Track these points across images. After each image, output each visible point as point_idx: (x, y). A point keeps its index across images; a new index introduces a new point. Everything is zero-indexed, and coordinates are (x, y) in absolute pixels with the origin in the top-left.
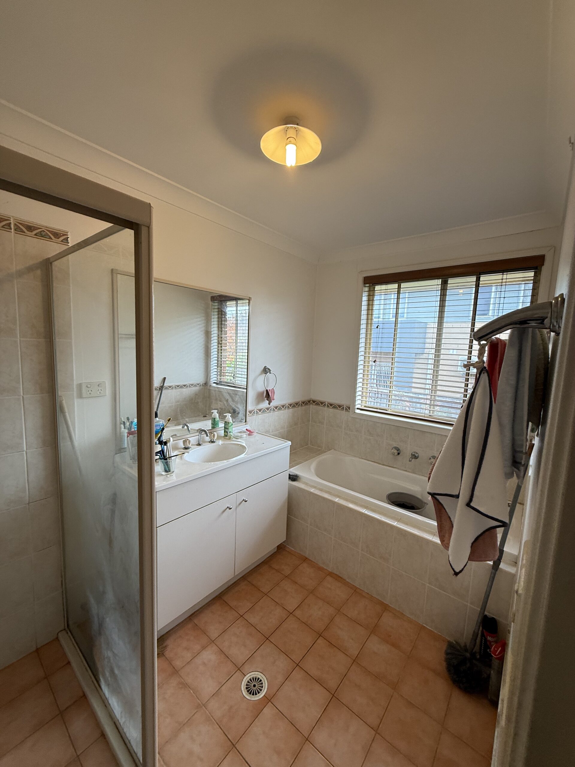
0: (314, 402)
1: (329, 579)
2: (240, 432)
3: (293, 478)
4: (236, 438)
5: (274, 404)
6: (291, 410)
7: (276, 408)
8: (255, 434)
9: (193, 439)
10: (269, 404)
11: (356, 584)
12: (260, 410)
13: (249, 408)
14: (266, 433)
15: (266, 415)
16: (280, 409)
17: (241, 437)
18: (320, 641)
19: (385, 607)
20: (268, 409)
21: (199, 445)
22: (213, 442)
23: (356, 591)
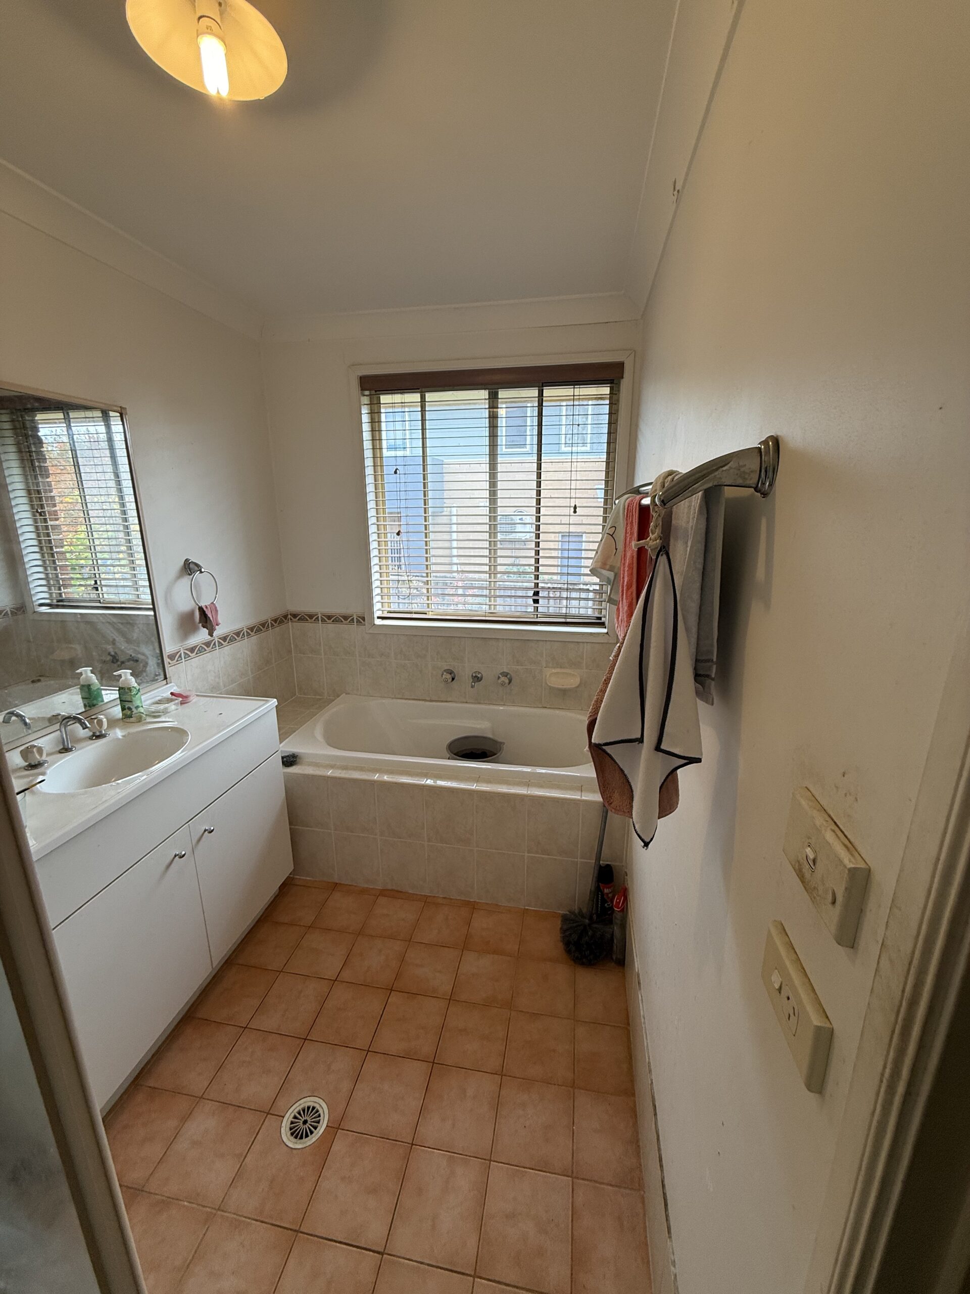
0: (295, 616)
1: (382, 900)
2: (159, 702)
3: (289, 761)
4: (155, 715)
5: (219, 632)
6: (254, 639)
7: (224, 639)
8: (194, 699)
9: (46, 742)
10: (211, 634)
11: (427, 893)
12: (192, 650)
13: (169, 647)
14: (216, 691)
15: (206, 656)
16: (232, 640)
17: (165, 712)
18: (394, 998)
19: (473, 907)
20: (208, 644)
21: (66, 750)
22: (98, 736)
23: (428, 902)
